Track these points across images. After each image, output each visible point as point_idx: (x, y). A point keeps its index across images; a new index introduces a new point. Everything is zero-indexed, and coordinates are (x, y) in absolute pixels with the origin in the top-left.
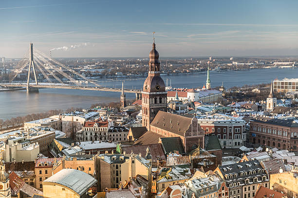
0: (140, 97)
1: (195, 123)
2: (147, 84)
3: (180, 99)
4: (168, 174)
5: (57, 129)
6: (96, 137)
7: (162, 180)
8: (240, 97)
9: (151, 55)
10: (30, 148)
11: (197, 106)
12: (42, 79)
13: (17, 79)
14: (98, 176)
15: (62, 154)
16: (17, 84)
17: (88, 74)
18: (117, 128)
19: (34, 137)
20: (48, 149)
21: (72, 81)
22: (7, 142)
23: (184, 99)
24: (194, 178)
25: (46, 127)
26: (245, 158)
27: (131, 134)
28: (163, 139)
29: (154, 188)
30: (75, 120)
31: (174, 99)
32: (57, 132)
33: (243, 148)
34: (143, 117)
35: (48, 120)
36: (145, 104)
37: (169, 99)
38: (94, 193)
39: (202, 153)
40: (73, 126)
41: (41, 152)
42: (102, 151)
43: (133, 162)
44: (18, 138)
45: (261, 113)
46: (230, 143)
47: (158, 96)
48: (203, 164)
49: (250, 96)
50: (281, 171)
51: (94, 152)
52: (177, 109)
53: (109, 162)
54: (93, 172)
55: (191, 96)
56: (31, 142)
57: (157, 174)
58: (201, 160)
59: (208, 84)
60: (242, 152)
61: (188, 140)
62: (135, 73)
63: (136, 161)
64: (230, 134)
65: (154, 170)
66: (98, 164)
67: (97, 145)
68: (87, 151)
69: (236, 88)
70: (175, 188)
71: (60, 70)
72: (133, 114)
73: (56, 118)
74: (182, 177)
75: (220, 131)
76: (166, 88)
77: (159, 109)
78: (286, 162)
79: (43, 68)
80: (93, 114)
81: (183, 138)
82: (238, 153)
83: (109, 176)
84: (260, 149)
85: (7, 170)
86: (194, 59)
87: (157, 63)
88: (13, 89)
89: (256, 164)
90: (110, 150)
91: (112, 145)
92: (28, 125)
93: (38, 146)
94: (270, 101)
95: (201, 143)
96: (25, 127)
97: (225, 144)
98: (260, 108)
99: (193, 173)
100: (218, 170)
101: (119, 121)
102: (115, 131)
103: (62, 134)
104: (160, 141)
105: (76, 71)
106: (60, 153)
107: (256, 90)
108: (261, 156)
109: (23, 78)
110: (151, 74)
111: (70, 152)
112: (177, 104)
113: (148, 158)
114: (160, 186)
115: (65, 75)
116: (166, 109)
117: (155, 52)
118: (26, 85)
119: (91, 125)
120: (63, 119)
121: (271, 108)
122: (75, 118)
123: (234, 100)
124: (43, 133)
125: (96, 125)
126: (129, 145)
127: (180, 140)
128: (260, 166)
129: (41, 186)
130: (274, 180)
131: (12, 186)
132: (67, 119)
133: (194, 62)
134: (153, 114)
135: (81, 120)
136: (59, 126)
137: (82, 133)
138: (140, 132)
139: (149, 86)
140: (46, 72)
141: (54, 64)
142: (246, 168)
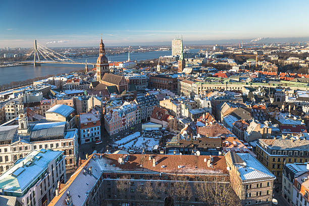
0: (95, 66)
1: (123, 78)
2: (99, 60)
3: (116, 67)
4: (111, 104)
5: (52, 84)
6: (73, 87)
7: (108, 107)
8: (144, 65)
9: (100, 45)
10: (38, 95)
11: (124, 70)
12: (42, 59)
13: (28, 59)
14: (75, 107)
15: (55, 97)
16: (28, 62)
17: (68, 56)
18: (84, 82)
19: (39, 89)
20: (47, 95)
21: (59, 59)
22: (24, 93)
23: (117, 67)
24: (124, 105)
25: (45, 83)
26: (148, 94)
27: (91, 85)
28: (108, 87)
29: (104, 111)
30: (61, 80)
31: (113, 67)
32: (52, 86)
33: (147, 89)
34: (97, 76)
35: (47, 80)
36: (98, 70)
37: (110, 67)
38: (74, 116)
39: (127, 93)
40: (61, 82)
41: (43, 97)
42: (77, 94)
43: (93, 99)
44: (30, 90)
45: (154, 73)
46: (140, 87)
47: (105, 66)
48: (128, 98)
49: (149, 65)
50: (164, 99)
51: (73, 95)
52: (114, 72)
53: (81, 100)
54: (72, 105)
55: (121, 65)
56: (38, 92)
57: (105, 105)
58: (127, 96)
59: (129, 59)
60: (146, 91)
61: (120, 87)
62: (92, 54)
63: (95, 98)
64: (141, 83)
65: (104, 102)
66: (75, 101)
67: (74, 91)
68: (69, 95)
69: (143, 61)
70: (115, 110)
71: (52, 54)
72: (92, 75)
73: (51, 79)
74: (118, 105)
75: (133, 82)
76: (109, 62)
77: (105, 72)
78: (166, 95)
79: (43, 53)
80: (71, 76)
81: (117, 86)
82: (145, 92)
83: (81, 107)
84: (154, 89)
85: (25, 107)
86: (122, 47)
87: (103, 49)
88: (26, 64)
89: (153, 97)
90: (81, 94)
91: (82, 91)
92: (35, 83)
93: (42, 94)
94: (158, 66)
95: (126, 88)
96: (34, 84)
97: (138, 87)
98: (154, 70)
99: (123, 103)
100: (135, 100)
101: (85, 79)
102: (83, 84)
103: (55, 87)
104: (106, 88)
105: (61, 54)
106: (54, 97)
107: (152, 62)
108: (156, 93)
109: (31, 58)
110: (101, 55)
111: (60, 96)
112: (114, 69)
113: (101, 97)
114: (107, 110)
115: (55, 56)
116: (109, 72)
117: (103, 44)
118: (34, 62)
119: (70, 82)
120: (55, 79)
121: (159, 70)
122: (62, 78)
123: (142, 67)
124: (44, 87)
125: (73, 81)
126: (91, 91)
127: (117, 87)
128: (155, 97)
129: (44, 114)
130: (162, 104)
131: (28, 115)
132: (57, 79)
133: (121, 48)
134: (102, 75)
135: (65, 79)
136: (53, 83)
137: (66, 86)
138: (96, 84)
139: (100, 61)
140: (44, 55)
141: (49, 51)
142: (148, 99)
